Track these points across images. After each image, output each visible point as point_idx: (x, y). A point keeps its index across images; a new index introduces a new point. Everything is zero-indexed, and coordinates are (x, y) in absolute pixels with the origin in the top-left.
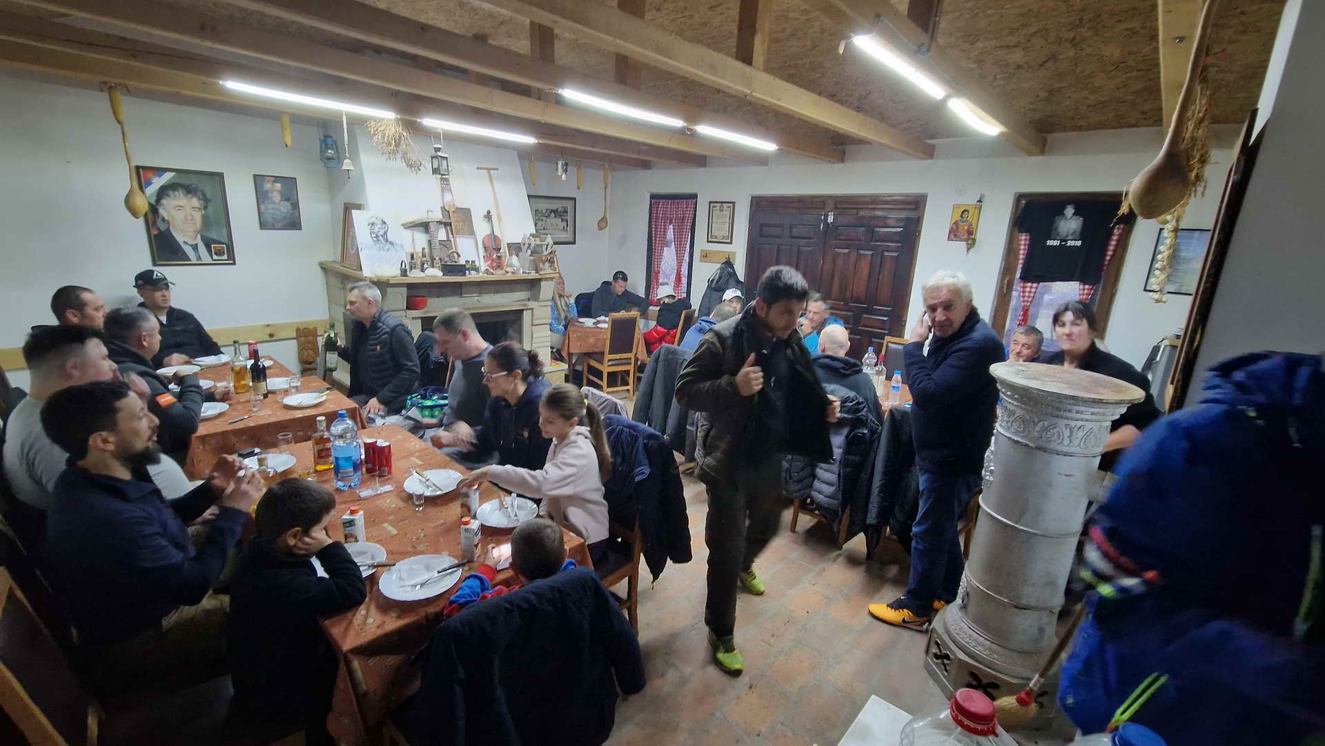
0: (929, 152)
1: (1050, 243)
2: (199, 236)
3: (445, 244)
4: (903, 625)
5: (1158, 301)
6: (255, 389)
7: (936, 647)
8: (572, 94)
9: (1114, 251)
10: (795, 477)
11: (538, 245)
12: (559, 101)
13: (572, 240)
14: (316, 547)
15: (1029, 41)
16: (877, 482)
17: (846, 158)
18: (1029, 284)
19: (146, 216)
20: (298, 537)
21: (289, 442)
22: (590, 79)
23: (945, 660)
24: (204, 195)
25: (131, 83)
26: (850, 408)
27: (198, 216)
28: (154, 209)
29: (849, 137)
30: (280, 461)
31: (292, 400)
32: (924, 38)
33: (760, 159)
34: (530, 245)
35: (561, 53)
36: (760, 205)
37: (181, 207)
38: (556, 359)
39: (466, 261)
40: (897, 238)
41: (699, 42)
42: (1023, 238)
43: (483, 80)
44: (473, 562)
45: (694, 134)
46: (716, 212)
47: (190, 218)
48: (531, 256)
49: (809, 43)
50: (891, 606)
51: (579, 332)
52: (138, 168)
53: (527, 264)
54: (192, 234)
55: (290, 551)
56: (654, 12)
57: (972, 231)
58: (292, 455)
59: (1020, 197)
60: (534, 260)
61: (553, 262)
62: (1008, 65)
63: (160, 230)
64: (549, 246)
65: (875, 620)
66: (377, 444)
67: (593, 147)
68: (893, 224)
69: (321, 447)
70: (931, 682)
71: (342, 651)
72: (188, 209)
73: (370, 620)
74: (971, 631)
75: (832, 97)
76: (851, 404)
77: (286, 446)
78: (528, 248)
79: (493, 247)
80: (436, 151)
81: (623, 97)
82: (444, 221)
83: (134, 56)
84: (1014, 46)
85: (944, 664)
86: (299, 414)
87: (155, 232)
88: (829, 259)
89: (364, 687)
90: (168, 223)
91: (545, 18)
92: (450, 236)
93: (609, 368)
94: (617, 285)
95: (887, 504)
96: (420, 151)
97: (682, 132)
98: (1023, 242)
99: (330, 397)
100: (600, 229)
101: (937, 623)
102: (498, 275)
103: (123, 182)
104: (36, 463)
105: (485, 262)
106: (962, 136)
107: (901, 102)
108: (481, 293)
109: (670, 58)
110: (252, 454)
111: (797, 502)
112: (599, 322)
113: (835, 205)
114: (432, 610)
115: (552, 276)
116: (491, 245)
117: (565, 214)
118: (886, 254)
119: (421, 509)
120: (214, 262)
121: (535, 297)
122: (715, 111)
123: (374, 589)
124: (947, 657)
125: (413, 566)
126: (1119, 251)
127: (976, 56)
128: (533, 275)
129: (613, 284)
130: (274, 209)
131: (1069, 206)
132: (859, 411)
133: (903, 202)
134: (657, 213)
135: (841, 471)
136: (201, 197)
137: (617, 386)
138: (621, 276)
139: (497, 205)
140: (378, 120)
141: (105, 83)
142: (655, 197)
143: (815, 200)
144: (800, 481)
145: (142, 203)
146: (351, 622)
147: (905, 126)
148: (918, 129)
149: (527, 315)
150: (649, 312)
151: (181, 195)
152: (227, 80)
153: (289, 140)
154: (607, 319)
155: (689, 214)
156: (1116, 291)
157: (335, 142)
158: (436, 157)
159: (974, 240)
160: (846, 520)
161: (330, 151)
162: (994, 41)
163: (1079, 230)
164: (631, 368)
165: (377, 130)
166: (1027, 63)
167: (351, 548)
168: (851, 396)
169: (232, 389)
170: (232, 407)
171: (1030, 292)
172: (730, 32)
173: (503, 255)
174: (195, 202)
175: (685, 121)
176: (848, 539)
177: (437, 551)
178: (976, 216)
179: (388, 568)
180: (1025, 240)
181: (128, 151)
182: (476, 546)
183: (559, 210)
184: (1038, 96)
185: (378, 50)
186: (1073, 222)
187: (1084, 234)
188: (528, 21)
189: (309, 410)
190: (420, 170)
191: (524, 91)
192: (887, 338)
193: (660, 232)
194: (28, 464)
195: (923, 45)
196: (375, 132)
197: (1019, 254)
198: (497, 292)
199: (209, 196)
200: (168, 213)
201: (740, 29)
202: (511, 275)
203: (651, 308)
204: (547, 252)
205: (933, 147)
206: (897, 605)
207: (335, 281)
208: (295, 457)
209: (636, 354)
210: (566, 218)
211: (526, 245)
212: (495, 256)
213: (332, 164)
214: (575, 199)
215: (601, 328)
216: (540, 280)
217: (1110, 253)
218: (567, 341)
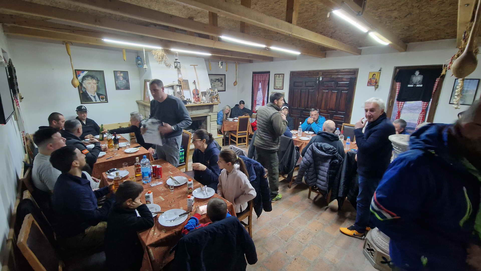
0: (359, 52)
1: (409, 86)
2: (96, 93)
3: (179, 93)
4: (354, 236)
5: (456, 108)
6: (115, 147)
7: (368, 246)
8: (224, 37)
9: (436, 88)
10: (310, 178)
11: (212, 92)
12: (219, 40)
13: (224, 90)
14: (136, 206)
15: (400, 8)
16: (342, 180)
17: (326, 56)
18: (401, 102)
19: (78, 87)
20: (131, 202)
21: (126, 166)
22: (231, 31)
23: (372, 251)
24: (97, 79)
25: (73, 41)
26: (331, 152)
27: (95, 86)
28: (81, 84)
29: (328, 48)
30: (123, 173)
31: (128, 150)
32: (360, 9)
33: (294, 58)
34: (209, 92)
35: (220, 22)
36: (293, 74)
37: (90, 83)
38: (219, 133)
39: (187, 99)
40: (347, 86)
41: (271, 15)
42: (398, 84)
43: (192, 34)
44: (192, 211)
45: (269, 50)
46: (277, 78)
47: (93, 87)
48: (210, 96)
49: (312, 13)
50: (349, 228)
51: (227, 123)
52: (76, 70)
53: (208, 99)
54: (93, 92)
55: (128, 207)
56: (254, 5)
57: (377, 82)
58: (128, 171)
59: (396, 68)
60: (211, 98)
61: (218, 98)
62: (391, 17)
63: (83, 92)
64: (216, 93)
65: (342, 234)
66: (157, 167)
67: (232, 56)
68: (345, 80)
69: (137, 168)
70: (366, 259)
71: (146, 245)
72: (92, 84)
73: (155, 234)
74: (382, 240)
75: (321, 33)
76: (331, 151)
77: (125, 167)
78: (209, 93)
79: (196, 93)
80: (176, 60)
81: (244, 38)
82: (179, 85)
83: (73, 32)
84: (395, 10)
85: (371, 253)
86: (130, 155)
87: (81, 92)
88: (320, 94)
89: (154, 259)
90: (86, 89)
91: (215, 10)
92: (181, 90)
93: (239, 136)
94: (241, 105)
95: (346, 189)
96: (170, 60)
97: (265, 49)
98: (398, 86)
99: (140, 149)
100: (235, 85)
101: (368, 236)
102: (198, 104)
103: (70, 75)
104: (42, 176)
105: (194, 99)
106: (373, 46)
107: (349, 34)
108: (192, 110)
109: (261, 22)
110: (114, 170)
111: (310, 187)
112: (234, 119)
113: (323, 74)
114: (177, 230)
115: (217, 103)
116: (195, 93)
117: (221, 80)
118: (343, 92)
119: (173, 191)
120: (101, 102)
121: (211, 111)
122: (277, 40)
123: (157, 221)
124: (373, 250)
125: (171, 213)
126: (439, 88)
127: (378, 15)
128: (211, 103)
129: (239, 105)
130: (121, 83)
131: (417, 71)
132: (335, 153)
133: (350, 72)
134: (255, 79)
135: (328, 176)
136: (96, 79)
137: (242, 143)
138: (242, 102)
139: (197, 78)
140: (156, 50)
141: (64, 41)
142: (254, 73)
143: (315, 72)
144: (312, 179)
145: (77, 82)
146: (149, 234)
147: (350, 43)
148: (355, 44)
149: (208, 118)
150: (253, 115)
151: (90, 79)
152: (105, 39)
153: (125, 58)
154: (238, 118)
155: (267, 79)
156: (437, 104)
157: (141, 58)
158: (176, 62)
159: (378, 85)
160: (330, 194)
161: (139, 62)
162: (386, 9)
163: (421, 81)
164: (247, 136)
165: (155, 53)
166: (399, 16)
167: (148, 206)
168: (331, 147)
169: (107, 147)
170: (107, 153)
171: (401, 105)
172: (282, 11)
173: (200, 96)
174: (94, 81)
175: (266, 45)
176: (330, 202)
177: (179, 208)
178: (378, 76)
179: (161, 214)
180: (399, 85)
181: (72, 65)
182: (193, 206)
183: (219, 79)
184: (404, 29)
185: (155, 25)
186: (419, 77)
187: (423, 82)
188: (208, 11)
189: (133, 154)
190: (170, 67)
191: (207, 37)
192: (344, 124)
193: (257, 86)
194: (40, 176)
195: (360, 12)
196: (155, 54)
197: (396, 91)
198: (198, 110)
199: (99, 79)
200: (86, 86)
201: (287, 10)
202: (203, 103)
203: (253, 114)
204: (216, 95)
205: (361, 50)
206: (351, 228)
207: (141, 107)
208: (129, 171)
209: (248, 131)
210: (222, 82)
211: (208, 92)
212: (197, 97)
213: (139, 66)
214: (225, 75)
215: (235, 122)
216: (213, 105)
217: (435, 89)
218: (223, 127)
